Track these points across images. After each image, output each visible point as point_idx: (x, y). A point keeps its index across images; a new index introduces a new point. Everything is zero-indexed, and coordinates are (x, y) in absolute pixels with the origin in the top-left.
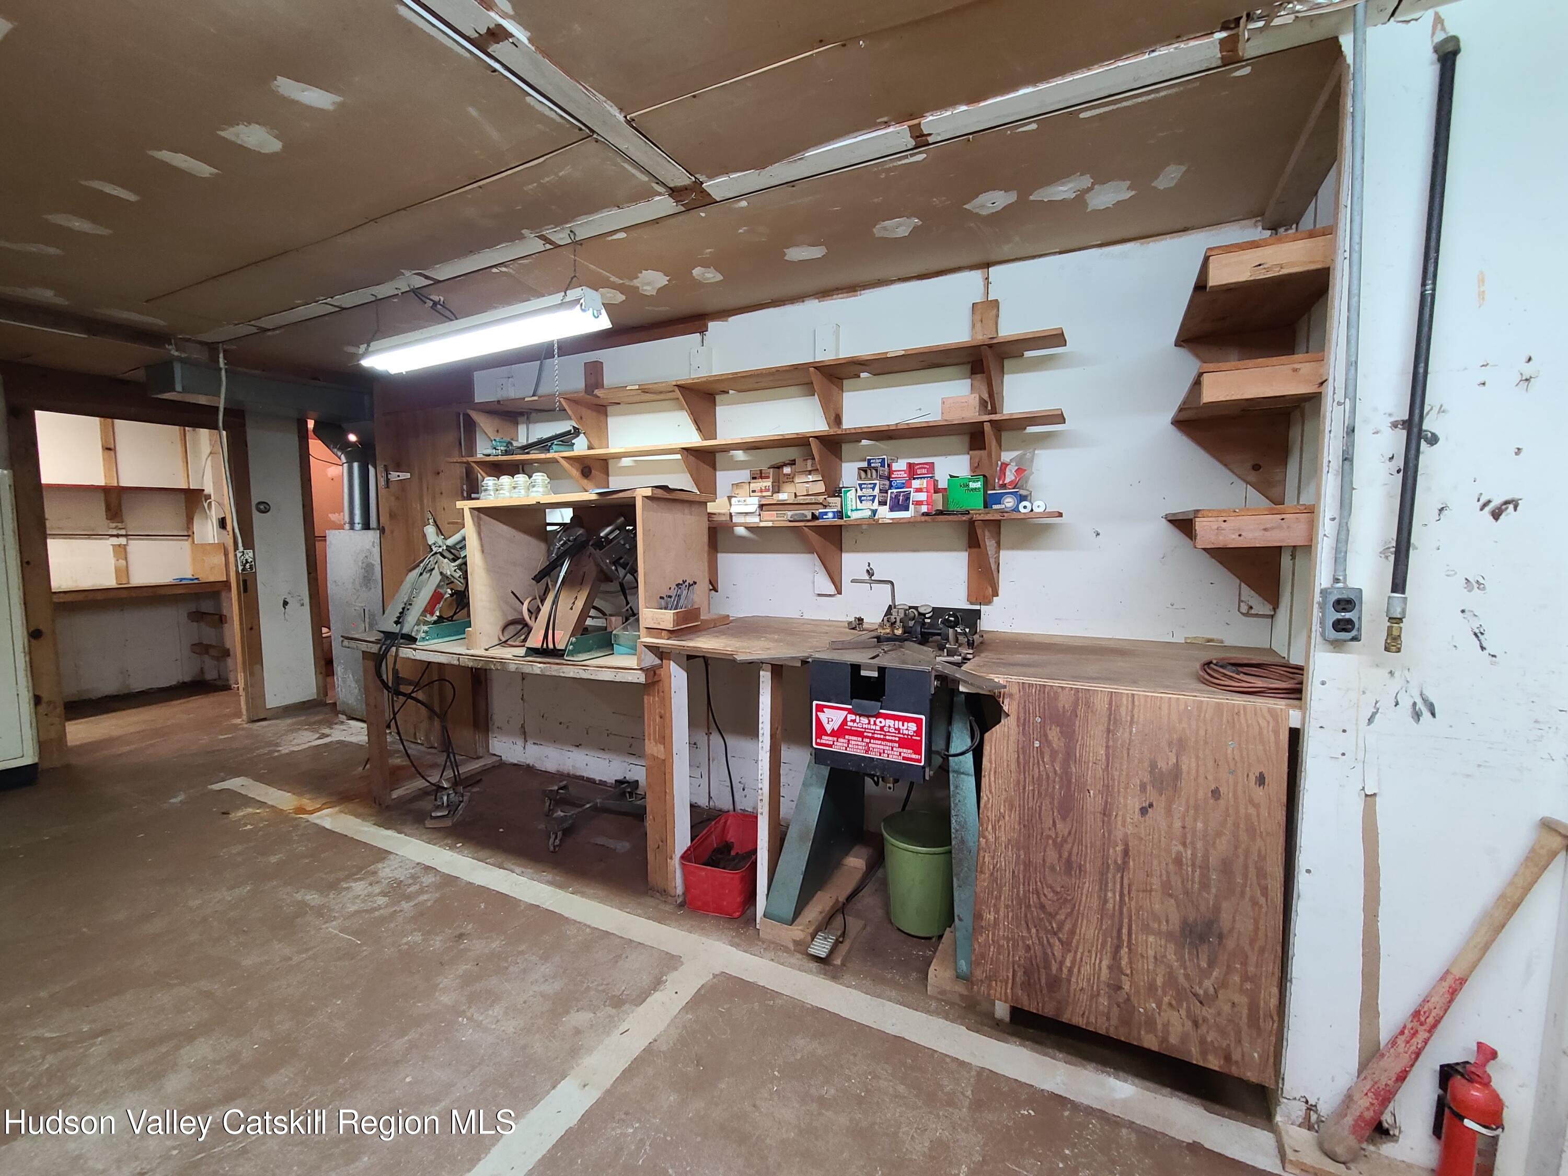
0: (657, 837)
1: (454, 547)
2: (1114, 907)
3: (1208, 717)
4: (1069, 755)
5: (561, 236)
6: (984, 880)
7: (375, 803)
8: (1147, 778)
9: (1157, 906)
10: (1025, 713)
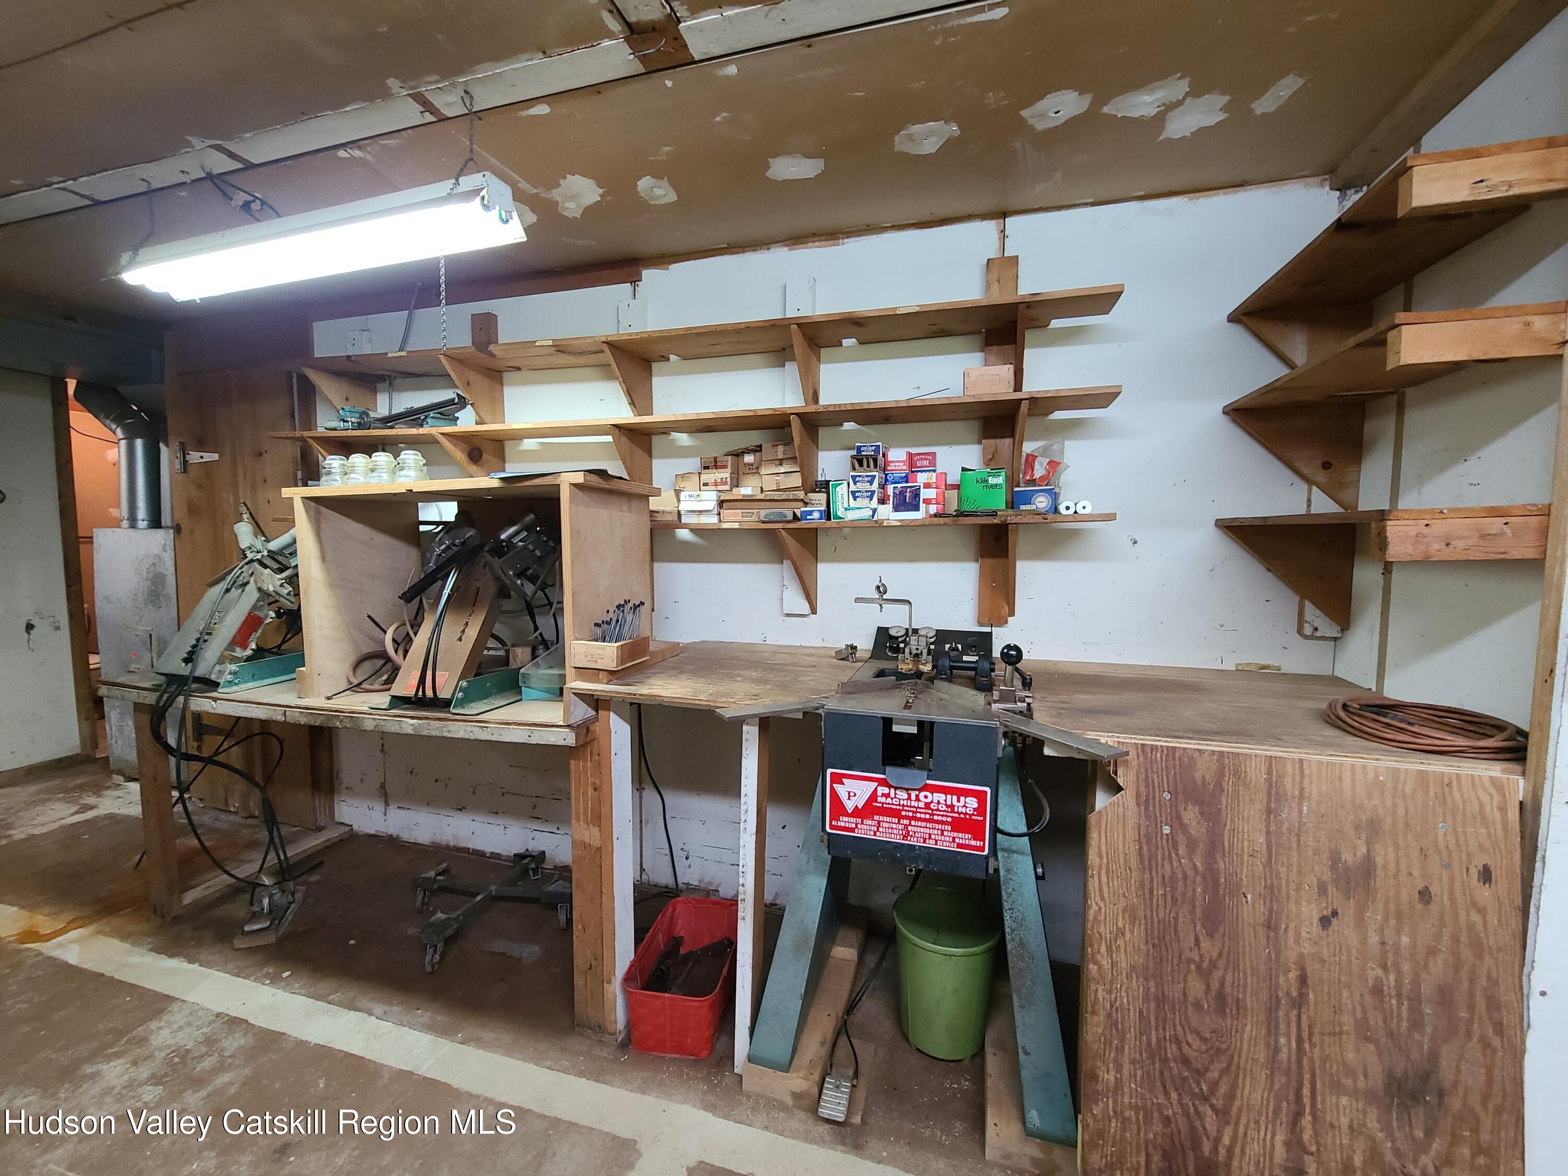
0: (588, 953)
1: (280, 552)
2: (1289, 1058)
3: (1408, 790)
4: (1214, 847)
5: (451, 98)
6: (1098, 1025)
7: (155, 913)
8: (1327, 876)
9: (1351, 1055)
10: (1147, 786)
